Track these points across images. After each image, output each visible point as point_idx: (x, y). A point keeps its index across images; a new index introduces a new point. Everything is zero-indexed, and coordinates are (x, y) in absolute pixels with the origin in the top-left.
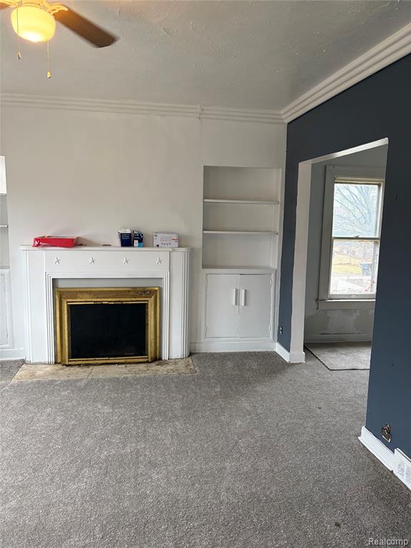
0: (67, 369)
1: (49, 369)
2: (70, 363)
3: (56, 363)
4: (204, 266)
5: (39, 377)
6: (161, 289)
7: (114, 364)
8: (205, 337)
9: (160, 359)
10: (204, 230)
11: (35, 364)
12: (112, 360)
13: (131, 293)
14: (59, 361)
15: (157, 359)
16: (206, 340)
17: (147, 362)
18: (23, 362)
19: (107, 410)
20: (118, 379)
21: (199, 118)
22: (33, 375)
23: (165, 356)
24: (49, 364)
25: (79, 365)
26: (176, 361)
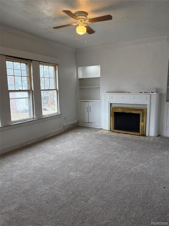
0: (112, 133)
1: (107, 132)
2: (114, 131)
3: (110, 131)
4: (167, 101)
5: (104, 133)
6: (146, 109)
7: (128, 134)
8: (166, 130)
9: (145, 135)
10: (168, 86)
11: (105, 130)
12: (127, 132)
13: (135, 110)
14: (111, 130)
15: (144, 135)
16: (166, 131)
17: (139, 135)
18: (102, 129)
19: (116, 144)
20: (126, 138)
21: (167, 41)
22: (102, 132)
23: (147, 134)
24: (108, 130)
25: (117, 132)
26: (151, 137)
